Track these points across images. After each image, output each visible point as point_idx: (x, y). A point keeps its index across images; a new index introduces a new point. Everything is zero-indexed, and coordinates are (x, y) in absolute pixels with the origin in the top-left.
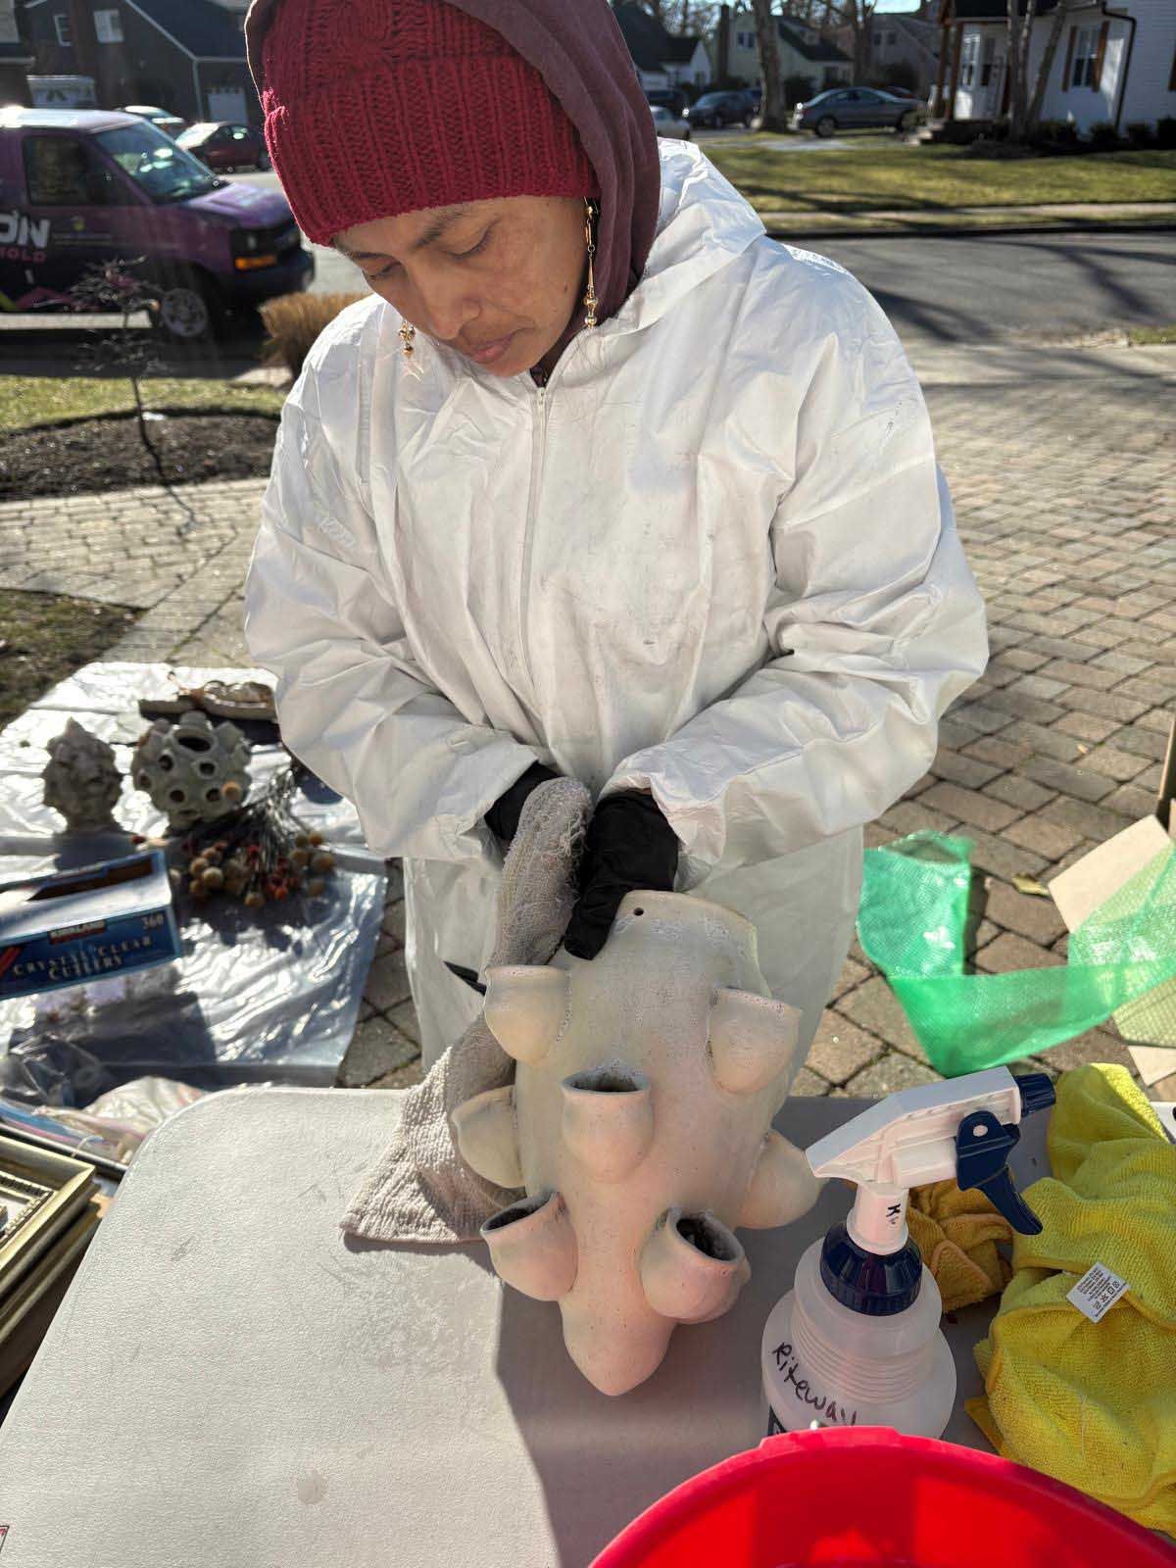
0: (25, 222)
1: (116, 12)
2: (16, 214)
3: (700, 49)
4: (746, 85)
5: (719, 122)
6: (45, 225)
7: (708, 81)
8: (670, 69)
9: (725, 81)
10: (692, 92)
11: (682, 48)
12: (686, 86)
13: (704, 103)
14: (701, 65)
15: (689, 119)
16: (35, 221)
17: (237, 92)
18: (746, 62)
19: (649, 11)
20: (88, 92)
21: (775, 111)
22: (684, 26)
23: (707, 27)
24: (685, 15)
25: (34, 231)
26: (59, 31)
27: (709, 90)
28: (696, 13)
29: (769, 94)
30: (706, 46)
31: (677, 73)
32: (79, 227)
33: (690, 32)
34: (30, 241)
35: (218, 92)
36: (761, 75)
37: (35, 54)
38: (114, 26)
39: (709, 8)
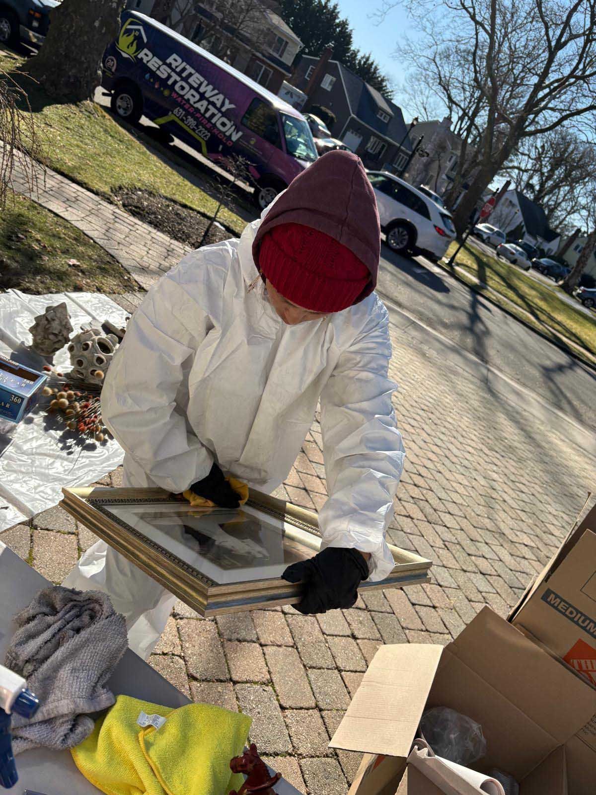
0: (234, 127)
1: (334, 79)
2: (232, 122)
3: (558, 239)
4: (567, 266)
5: (546, 272)
6: (240, 134)
7: (553, 254)
8: (540, 240)
9: (559, 258)
10: (543, 254)
11: (550, 235)
12: (542, 251)
13: (543, 261)
14: (553, 246)
15: (533, 263)
16: (237, 130)
17: (359, 137)
18: (572, 257)
19: (546, 212)
20: (303, 101)
21: (571, 282)
22: (557, 227)
23: (567, 233)
24: (561, 223)
25: (235, 133)
26: (309, 71)
27: (549, 257)
28: (566, 225)
29: (573, 274)
30: (561, 241)
31: (541, 243)
32: (252, 143)
33: (558, 231)
34: (231, 135)
35: (352, 133)
36: (575, 264)
37: (293, 74)
38: (330, 84)
39: (573, 226)
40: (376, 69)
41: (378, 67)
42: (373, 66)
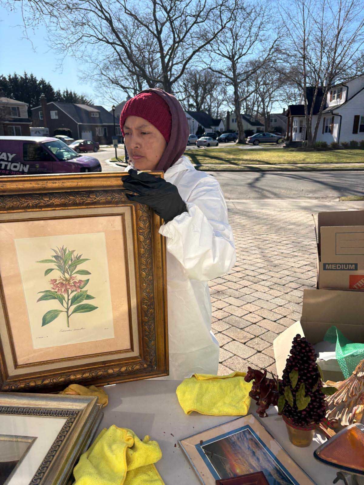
0: (22, 165)
1: (56, 111)
2: (20, 163)
4: (234, 132)
5: (227, 141)
6: (28, 166)
7: (224, 130)
8: (213, 127)
9: (228, 130)
10: (219, 134)
11: (217, 122)
12: (218, 132)
13: (222, 136)
14: (222, 126)
15: (218, 140)
16: (25, 165)
17: (90, 132)
18: (234, 126)
19: (207, 113)
20: (47, 131)
21: (242, 138)
22: (217, 117)
23: (224, 117)
24: (217, 114)
25: (24, 168)
26: (40, 115)
27: (223, 133)
28: (220, 113)
29: (240, 134)
30: (223, 122)
31: (215, 129)
32: (37, 167)
33: (219, 118)
34: (23, 170)
35: (84, 132)
36: (238, 129)
37: (32, 121)
38: (56, 115)
39: (224, 112)
40: (75, 94)
41: (76, 93)
42: (73, 94)
